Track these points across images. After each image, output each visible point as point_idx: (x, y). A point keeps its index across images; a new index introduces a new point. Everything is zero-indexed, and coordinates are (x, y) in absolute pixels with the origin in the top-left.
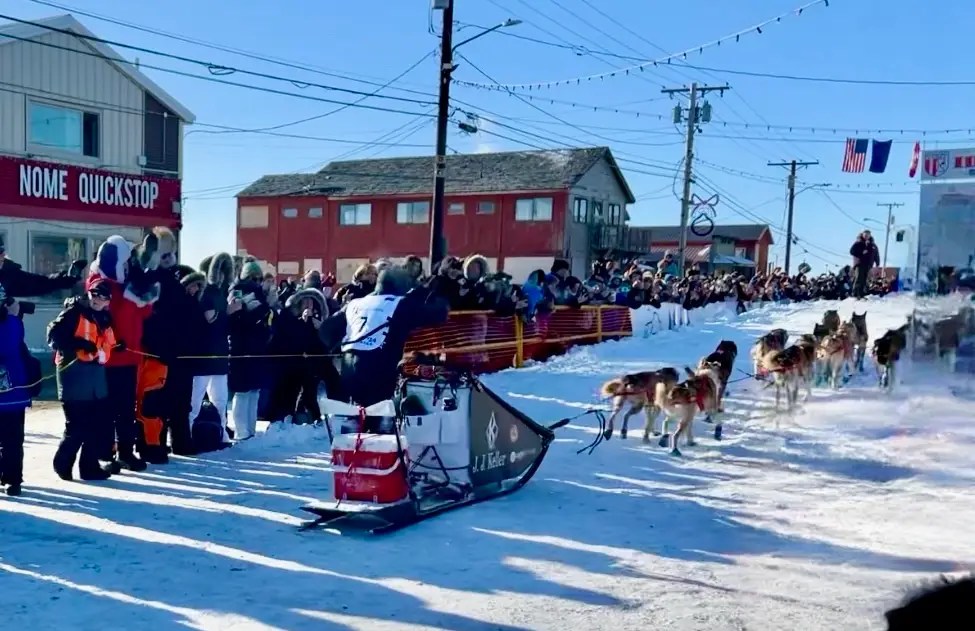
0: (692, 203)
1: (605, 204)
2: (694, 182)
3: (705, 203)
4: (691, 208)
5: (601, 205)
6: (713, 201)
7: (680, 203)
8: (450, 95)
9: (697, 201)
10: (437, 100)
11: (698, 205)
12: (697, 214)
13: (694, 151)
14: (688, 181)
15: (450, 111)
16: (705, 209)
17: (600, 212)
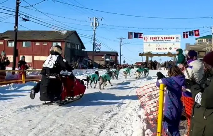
0: (95, 45)
1: (75, 45)
2: (96, 40)
3: (98, 45)
4: (95, 46)
5: (74, 44)
6: (100, 45)
7: (93, 45)
8: (19, 10)
9: (96, 45)
10: (15, 11)
11: (97, 46)
12: (96, 48)
13: (96, 33)
14: (95, 40)
15: (19, 14)
16: (98, 46)
17: (74, 46)
